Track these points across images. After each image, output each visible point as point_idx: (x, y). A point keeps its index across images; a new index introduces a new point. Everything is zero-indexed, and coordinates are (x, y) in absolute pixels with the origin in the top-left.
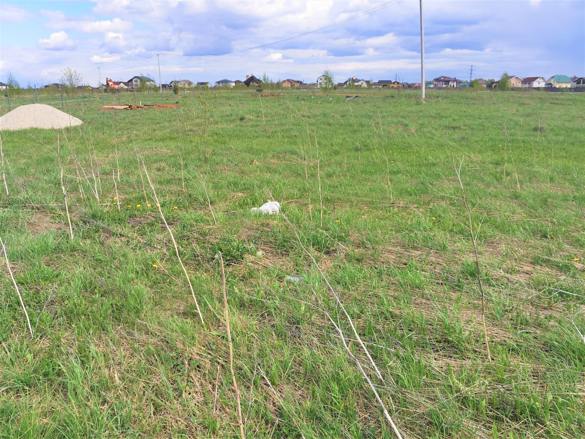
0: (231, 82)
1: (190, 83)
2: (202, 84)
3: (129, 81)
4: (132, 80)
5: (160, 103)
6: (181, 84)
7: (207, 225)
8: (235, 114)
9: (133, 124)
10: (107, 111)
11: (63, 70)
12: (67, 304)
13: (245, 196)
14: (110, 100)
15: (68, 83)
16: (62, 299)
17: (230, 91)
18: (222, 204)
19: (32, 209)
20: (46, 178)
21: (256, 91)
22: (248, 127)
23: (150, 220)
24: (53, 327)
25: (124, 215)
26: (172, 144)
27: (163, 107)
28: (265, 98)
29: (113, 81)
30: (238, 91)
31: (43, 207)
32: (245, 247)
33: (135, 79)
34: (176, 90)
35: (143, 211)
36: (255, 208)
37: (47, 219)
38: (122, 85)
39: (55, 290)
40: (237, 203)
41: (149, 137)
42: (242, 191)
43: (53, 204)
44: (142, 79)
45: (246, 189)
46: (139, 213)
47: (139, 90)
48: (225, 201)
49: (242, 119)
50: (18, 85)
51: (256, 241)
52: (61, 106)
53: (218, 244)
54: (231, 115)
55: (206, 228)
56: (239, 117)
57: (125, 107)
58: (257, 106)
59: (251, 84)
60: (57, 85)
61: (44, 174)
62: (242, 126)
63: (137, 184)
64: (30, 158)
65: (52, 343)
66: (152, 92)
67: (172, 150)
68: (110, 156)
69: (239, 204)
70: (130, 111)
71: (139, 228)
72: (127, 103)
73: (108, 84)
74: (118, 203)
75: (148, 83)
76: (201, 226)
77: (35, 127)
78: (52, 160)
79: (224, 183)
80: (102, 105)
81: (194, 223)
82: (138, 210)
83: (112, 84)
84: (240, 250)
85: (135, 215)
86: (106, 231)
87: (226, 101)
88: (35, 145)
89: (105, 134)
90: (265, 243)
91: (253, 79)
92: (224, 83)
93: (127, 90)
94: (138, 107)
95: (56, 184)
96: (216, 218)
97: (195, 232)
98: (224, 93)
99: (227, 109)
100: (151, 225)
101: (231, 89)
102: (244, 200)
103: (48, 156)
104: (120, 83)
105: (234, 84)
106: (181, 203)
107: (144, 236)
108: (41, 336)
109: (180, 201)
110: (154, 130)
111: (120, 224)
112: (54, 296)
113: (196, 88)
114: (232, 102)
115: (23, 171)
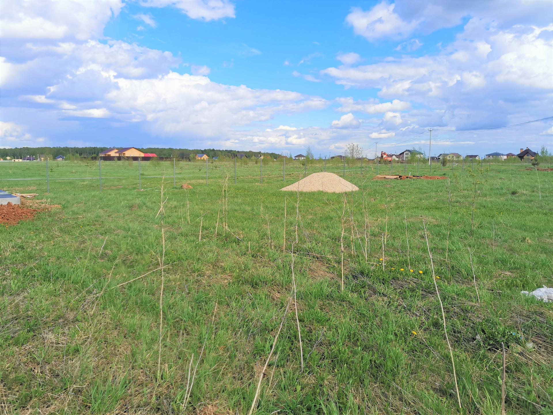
0: (503, 155)
1: (458, 156)
2: (471, 156)
3: (401, 154)
4: (403, 153)
5: (428, 174)
6: (449, 157)
7: (469, 301)
8: (506, 188)
9: (402, 192)
10: (379, 180)
11: (348, 145)
12: (333, 349)
13: (514, 275)
14: (382, 171)
15: (350, 155)
16: (329, 343)
17: (500, 164)
18: (487, 281)
19: (313, 257)
20: (326, 233)
21: (531, 164)
22: (521, 202)
23: (412, 286)
24: (319, 366)
25: (388, 276)
26: (437, 214)
27: (431, 178)
28: (542, 172)
29: (387, 154)
30: (510, 164)
31: (322, 257)
32: (511, 334)
33: (407, 152)
34: (444, 163)
35: (405, 275)
36: (527, 292)
37: (324, 268)
38: (394, 157)
39: (324, 333)
40: (504, 282)
41: (416, 206)
42: (510, 270)
43: (330, 257)
44: (412, 153)
45: (516, 268)
46: (402, 277)
47: (409, 162)
48: (491, 279)
49: (514, 193)
50: (313, 157)
51: (526, 330)
52: (342, 175)
53: (481, 324)
54: (502, 189)
55: (468, 304)
56: (511, 191)
57: (396, 177)
58: (532, 181)
59: (525, 157)
60: (341, 156)
61: (325, 230)
62: (514, 200)
63: (401, 248)
64: (315, 215)
65: (316, 381)
66: (421, 164)
67: (436, 220)
68: (379, 219)
69: (506, 284)
70: (399, 181)
71: (400, 291)
72: (397, 174)
73: (382, 156)
74: (383, 264)
75: (418, 156)
76: (463, 301)
77: (321, 190)
78: (331, 219)
79: (491, 259)
80: (375, 174)
81: (456, 297)
82: (401, 274)
83: (386, 156)
84: (506, 337)
85: (398, 278)
86: (370, 287)
87: (497, 174)
88: (320, 205)
89: (376, 200)
90: (538, 335)
91: (528, 153)
92: (494, 156)
93: (398, 162)
94: (407, 177)
95: (333, 239)
96: (479, 296)
97: (456, 305)
98: (494, 166)
99: (497, 183)
100: (413, 290)
101: (502, 162)
102: (513, 281)
103: (329, 215)
104: (393, 155)
105: (505, 157)
106: (443, 273)
107: (405, 300)
108: (309, 372)
109: (442, 271)
110: (421, 199)
111: (384, 284)
112: (323, 338)
113: (464, 161)
114: (503, 176)
115: (309, 225)
